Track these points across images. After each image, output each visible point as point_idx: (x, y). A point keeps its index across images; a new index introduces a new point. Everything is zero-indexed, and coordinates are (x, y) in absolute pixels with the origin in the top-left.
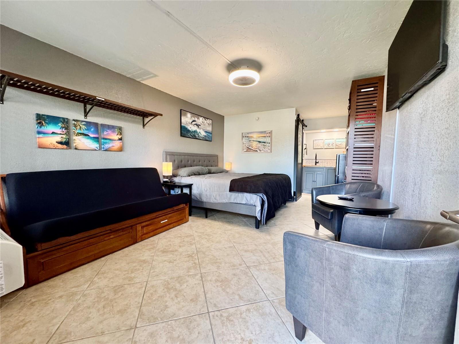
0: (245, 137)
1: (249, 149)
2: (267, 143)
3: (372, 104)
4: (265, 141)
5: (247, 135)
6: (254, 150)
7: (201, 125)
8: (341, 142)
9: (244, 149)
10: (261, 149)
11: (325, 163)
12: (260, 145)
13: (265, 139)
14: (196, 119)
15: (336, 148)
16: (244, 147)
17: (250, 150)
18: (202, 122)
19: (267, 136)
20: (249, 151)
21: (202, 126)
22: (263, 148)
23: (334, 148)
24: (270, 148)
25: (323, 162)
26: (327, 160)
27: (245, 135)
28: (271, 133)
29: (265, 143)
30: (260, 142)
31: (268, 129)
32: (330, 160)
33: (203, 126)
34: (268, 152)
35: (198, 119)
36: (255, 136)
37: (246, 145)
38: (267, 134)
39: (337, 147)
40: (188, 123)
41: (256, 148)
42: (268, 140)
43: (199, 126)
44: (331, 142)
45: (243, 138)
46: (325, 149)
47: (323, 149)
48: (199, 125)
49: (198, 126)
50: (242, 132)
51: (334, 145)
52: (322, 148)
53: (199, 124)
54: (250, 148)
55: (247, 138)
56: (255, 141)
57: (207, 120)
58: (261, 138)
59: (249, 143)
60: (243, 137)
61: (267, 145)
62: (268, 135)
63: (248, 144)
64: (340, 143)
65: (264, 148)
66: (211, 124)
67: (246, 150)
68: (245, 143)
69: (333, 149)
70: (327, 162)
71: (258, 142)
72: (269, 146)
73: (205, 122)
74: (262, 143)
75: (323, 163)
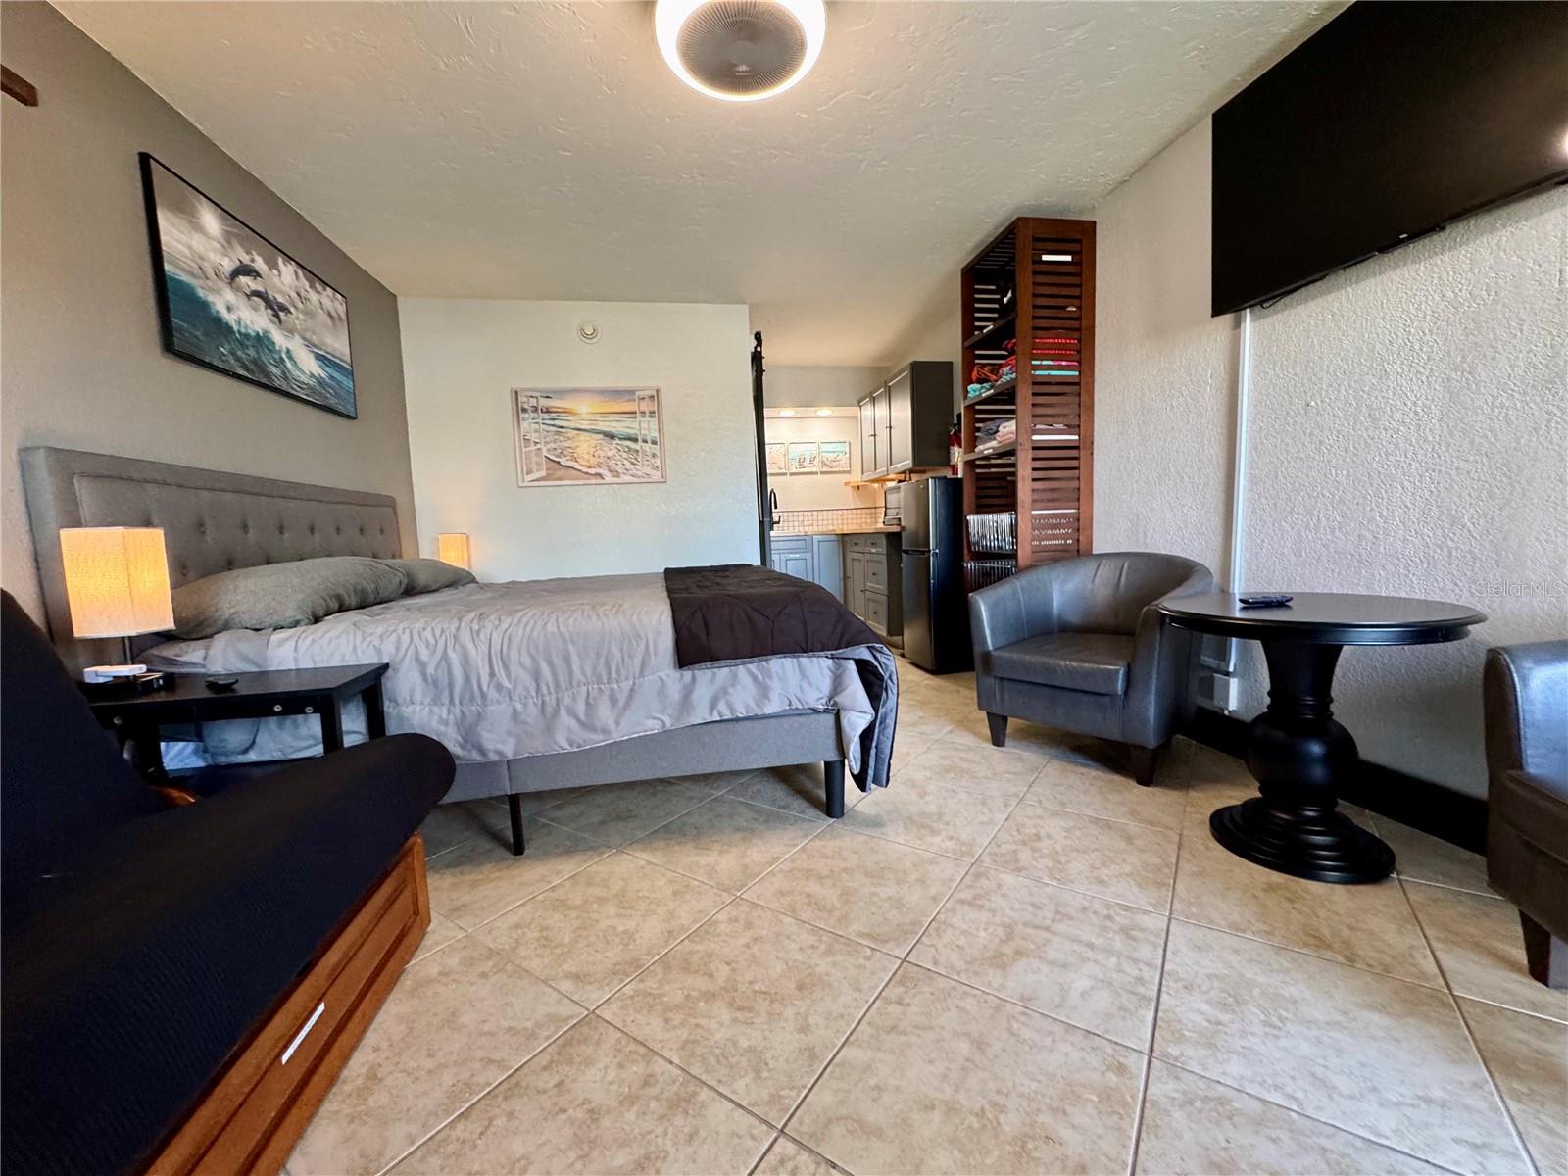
0: (535, 409)
1: (557, 469)
2: (645, 441)
3: (1065, 307)
4: (636, 432)
5: (544, 402)
6: (585, 470)
7: (292, 309)
8: (836, 454)
9: (534, 466)
10: (619, 468)
11: (796, 524)
12: (614, 451)
13: (636, 425)
14: (260, 264)
15: (822, 473)
16: (534, 459)
17: (562, 472)
18: (294, 295)
19: (642, 409)
20: (560, 479)
21: (295, 318)
22: (626, 462)
23: (817, 473)
24: (658, 463)
25: (791, 519)
26: (800, 514)
27: (533, 402)
28: (655, 396)
29: (635, 440)
30: (612, 437)
31: (643, 382)
32: (810, 513)
33: (301, 316)
34: (654, 479)
35: (272, 265)
36: (585, 408)
37: (544, 449)
38: (642, 403)
39: (825, 469)
40: (210, 273)
41: (593, 461)
42: (647, 427)
43: (282, 314)
44: (807, 450)
45: (522, 415)
46: (791, 474)
47: (785, 474)
48: (283, 308)
49: (276, 309)
50: (516, 386)
51: (816, 463)
52: (784, 471)
53: (280, 299)
54: (563, 460)
55: (546, 416)
56: (585, 430)
57: (318, 286)
58: (612, 417)
59: (555, 441)
60: (524, 410)
61: (644, 451)
62: (645, 406)
63: (553, 445)
64: (832, 456)
65: (633, 463)
66: (344, 317)
67: (543, 473)
68: (533, 437)
69: (815, 476)
70: (801, 519)
71: (601, 436)
72: (654, 455)
73: (313, 296)
74: (620, 439)
75: (791, 524)
